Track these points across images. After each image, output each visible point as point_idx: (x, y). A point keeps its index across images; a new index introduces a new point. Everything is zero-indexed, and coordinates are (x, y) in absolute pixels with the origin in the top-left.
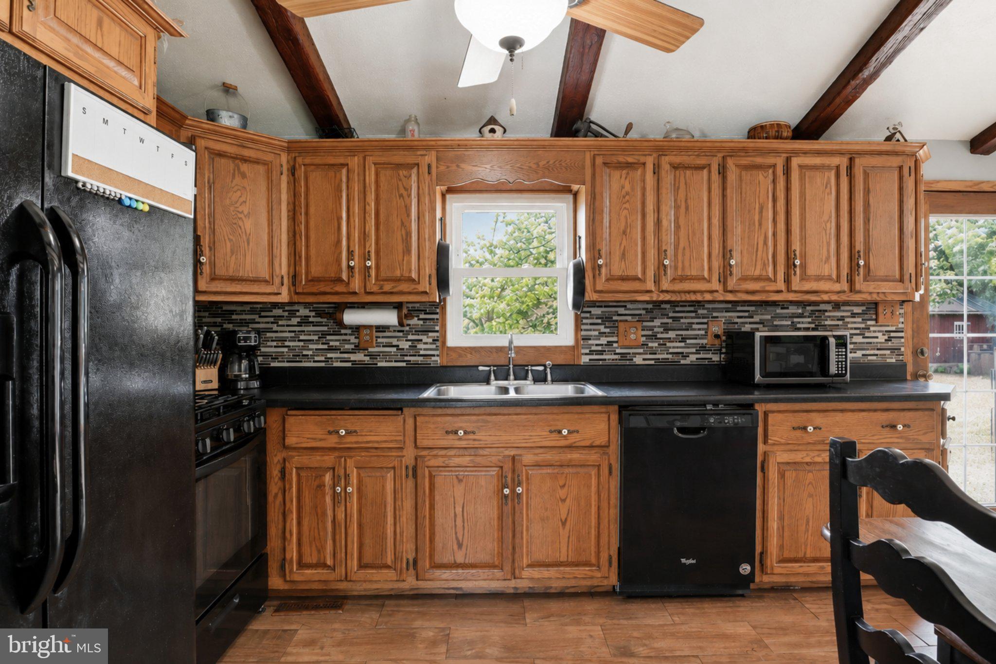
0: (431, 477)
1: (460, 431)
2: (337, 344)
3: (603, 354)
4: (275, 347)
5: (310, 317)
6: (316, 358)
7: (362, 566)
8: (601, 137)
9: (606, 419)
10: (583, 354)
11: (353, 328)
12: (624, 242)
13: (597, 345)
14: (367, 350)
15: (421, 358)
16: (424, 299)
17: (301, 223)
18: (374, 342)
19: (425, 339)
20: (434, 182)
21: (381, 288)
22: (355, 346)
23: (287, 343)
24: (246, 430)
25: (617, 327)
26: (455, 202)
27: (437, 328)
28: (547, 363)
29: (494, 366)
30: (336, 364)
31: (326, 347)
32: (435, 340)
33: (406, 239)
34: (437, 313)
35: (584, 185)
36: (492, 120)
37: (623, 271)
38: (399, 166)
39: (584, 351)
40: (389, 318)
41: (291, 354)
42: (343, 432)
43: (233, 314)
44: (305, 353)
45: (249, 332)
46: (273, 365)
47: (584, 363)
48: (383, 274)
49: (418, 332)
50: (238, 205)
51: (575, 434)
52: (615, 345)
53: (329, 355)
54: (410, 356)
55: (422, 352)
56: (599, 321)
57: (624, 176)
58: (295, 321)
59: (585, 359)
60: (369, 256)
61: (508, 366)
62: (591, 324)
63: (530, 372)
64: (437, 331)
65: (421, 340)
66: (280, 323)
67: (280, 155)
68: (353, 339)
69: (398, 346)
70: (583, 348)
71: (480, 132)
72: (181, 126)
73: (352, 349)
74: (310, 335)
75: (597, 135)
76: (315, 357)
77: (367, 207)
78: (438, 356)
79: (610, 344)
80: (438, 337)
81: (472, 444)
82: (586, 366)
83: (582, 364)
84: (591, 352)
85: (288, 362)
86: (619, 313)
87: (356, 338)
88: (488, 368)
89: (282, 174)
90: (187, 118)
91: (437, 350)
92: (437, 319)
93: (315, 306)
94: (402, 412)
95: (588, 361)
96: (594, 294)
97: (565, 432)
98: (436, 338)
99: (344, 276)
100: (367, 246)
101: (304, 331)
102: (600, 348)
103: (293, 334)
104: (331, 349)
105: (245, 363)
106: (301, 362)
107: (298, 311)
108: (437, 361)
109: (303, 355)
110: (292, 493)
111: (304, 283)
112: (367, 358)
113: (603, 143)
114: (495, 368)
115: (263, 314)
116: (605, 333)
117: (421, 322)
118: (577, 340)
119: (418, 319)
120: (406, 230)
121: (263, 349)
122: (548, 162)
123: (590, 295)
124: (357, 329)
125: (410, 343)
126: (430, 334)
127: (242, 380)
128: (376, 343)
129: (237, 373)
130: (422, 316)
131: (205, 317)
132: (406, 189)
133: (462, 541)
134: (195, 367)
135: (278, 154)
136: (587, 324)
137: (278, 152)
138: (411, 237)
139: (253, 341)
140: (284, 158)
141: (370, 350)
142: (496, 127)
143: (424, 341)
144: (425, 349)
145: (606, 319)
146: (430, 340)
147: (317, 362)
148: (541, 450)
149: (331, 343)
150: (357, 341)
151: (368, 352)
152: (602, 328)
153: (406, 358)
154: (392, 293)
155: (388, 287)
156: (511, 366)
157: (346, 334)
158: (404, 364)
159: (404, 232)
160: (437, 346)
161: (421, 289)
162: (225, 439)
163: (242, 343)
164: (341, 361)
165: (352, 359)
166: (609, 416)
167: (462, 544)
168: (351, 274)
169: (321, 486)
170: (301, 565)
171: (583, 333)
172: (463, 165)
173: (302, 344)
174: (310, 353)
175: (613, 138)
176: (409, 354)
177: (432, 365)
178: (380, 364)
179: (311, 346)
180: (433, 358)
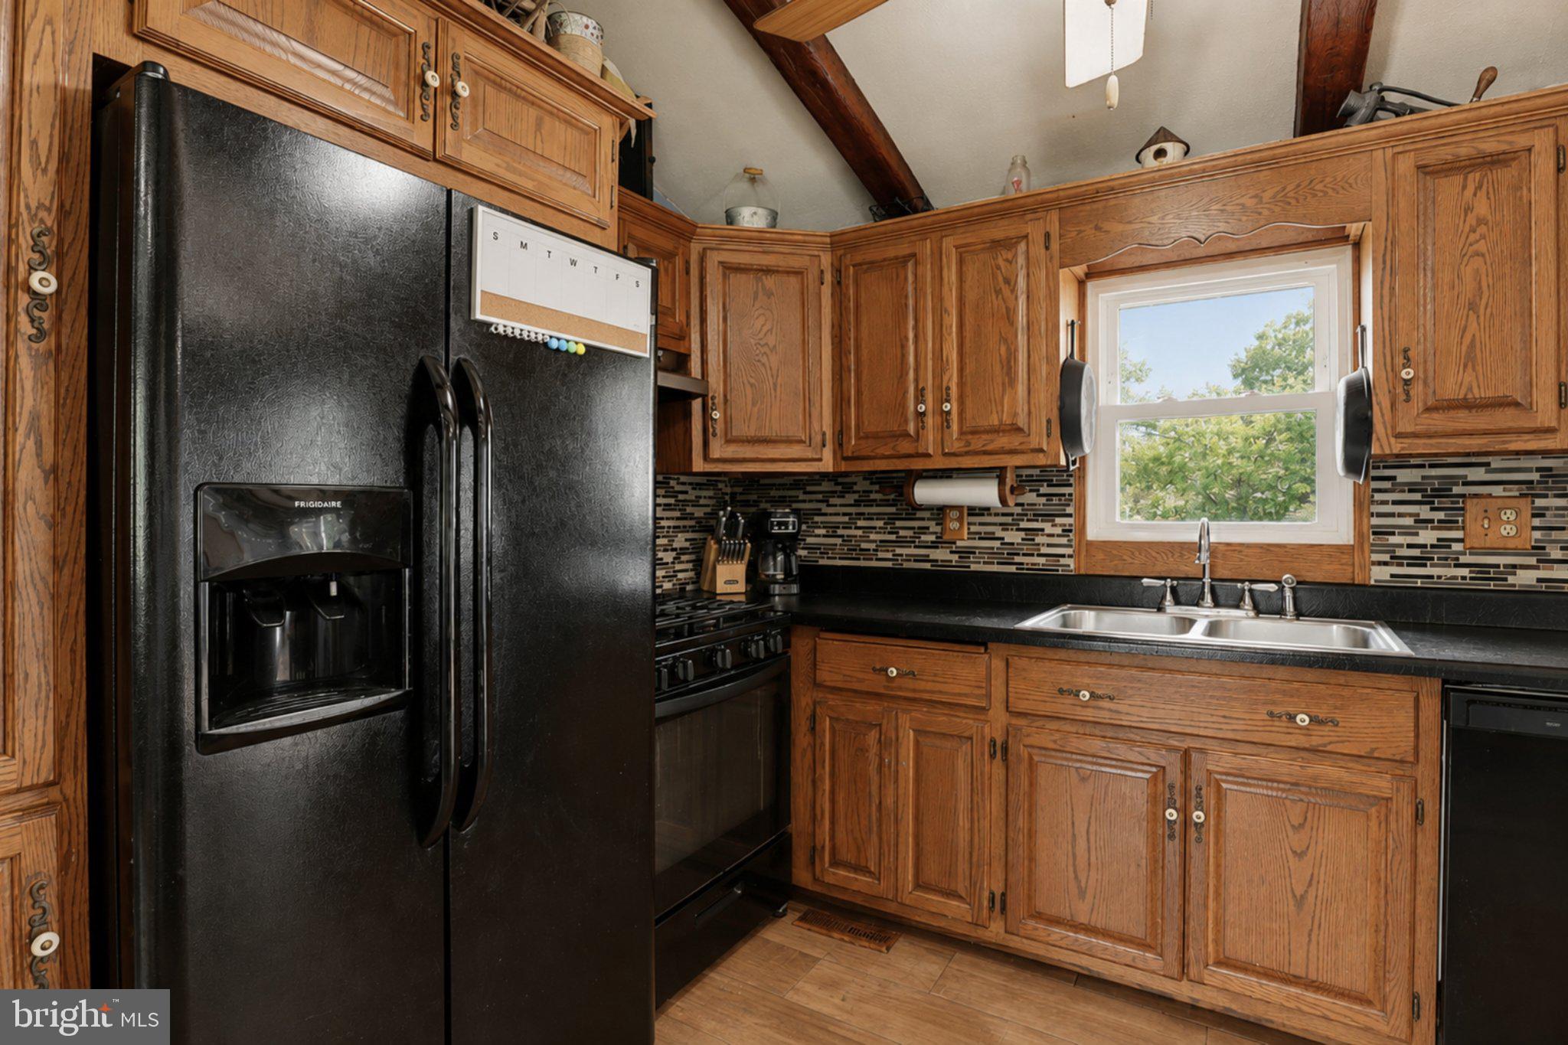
0: (1032, 766)
1: (1082, 692)
2: (910, 533)
3: (1425, 565)
4: (824, 536)
5: (871, 492)
6: (881, 555)
7: (918, 886)
8: (1411, 113)
9: (1411, 704)
10: (1373, 563)
11: (933, 509)
12: (1473, 326)
13: (1410, 546)
14: (955, 543)
15: (1042, 560)
16: (1041, 460)
17: (850, 353)
18: (966, 531)
19: (1048, 528)
20: (1056, 261)
21: (968, 444)
22: (937, 538)
23: (840, 532)
24: (754, 654)
25: (1462, 509)
26: (1102, 292)
27: (1069, 510)
28: (1285, 577)
29: (1173, 579)
30: (906, 565)
31: (893, 537)
32: (1067, 531)
33: (1009, 362)
34: (1070, 485)
35: (1370, 220)
36: (1164, 135)
37: (1470, 389)
38: (996, 245)
39: (1375, 557)
40: (985, 493)
41: (846, 548)
42: (893, 672)
43: (772, 489)
44: (864, 546)
45: (786, 515)
46: (822, 562)
47: (1376, 581)
48: (969, 424)
49: (1037, 517)
50: (761, 335)
51: (1326, 729)
52: (1457, 547)
53: (898, 551)
54: (1024, 555)
55: (1044, 550)
56: (1418, 496)
57: (1471, 188)
58: (850, 498)
59: (1380, 575)
60: (948, 395)
61: (1200, 579)
62: (1395, 503)
63: (1247, 593)
64: (1070, 515)
65: (1042, 530)
66: (832, 501)
67: (819, 256)
68: (933, 527)
69: (1003, 539)
70: (1372, 552)
71: (1138, 159)
72: (690, 240)
73: (932, 542)
74: (872, 519)
75: (1399, 111)
76: (879, 553)
77: (945, 316)
78: (1070, 556)
79: (1443, 544)
80: (1071, 525)
81: (1104, 716)
82: (1382, 589)
83: (1372, 582)
84: (1397, 560)
85: (840, 558)
86: (1469, 479)
87: (937, 524)
88: (1163, 582)
89: (822, 283)
90: (697, 227)
91: (1071, 546)
92: (1070, 495)
93: (877, 476)
94: (986, 649)
95: (1388, 578)
96: (1393, 440)
97: (1303, 719)
98: (1067, 528)
99: (911, 428)
100: (946, 379)
101: (863, 514)
102: (1416, 552)
103: (846, 519)
104: (901, 542)
105: (780, 558)
106: (859, 559)
107: (855, 484)
108: (1069, 566)
109: (861, 550)
110: (824, 751)
111: (853, 443)
112: (955, 557)
113: (1416, 125)
114: (1175, 583)
115: (809, 488)
116: (1431, 521)
117: (1043, 500)
118: (1359, 534)
119: (1038, 495)
120: (1008, 349)
121: (809, 540)
122: (1284, 189)
123: (1382, 444)
124: (940, 512)
125: (1022, 534)
126: (1058, 520)
127: (776, 582)
128: (968, 533)
129: (771, 572)
130: (1044, 490)
131: (741, 494)
132: (1007, 281)
133: (1086, 888)
134: (717, 561)
135: (816, 256)
136: (1384, 503)
137: (816, 253)
138: (1016, 360)
139: (791, 527)
140: (826, 260)
141: (959, 543)
142: (1168, 146)
143: (1046, 532)
144: (1049, 545)
145: (1435, 494)
146: (1058, 531)
147: (884, 560)
148: (1248, 749)
149: (902, 533)
150: (938, 529)
151: (956, 547)
152: (1425, 512)
153: (1017, 559)
154: (985, 453)
155: (977, 443)
156: (1207, 580)
157: (923, 519)
158: (1013, 569)
159: (1003, 349)
160: (1068, 541)
161: (1034, 445)
162: (720, 665)
163: (776, 530)
164: (915, 561)
165: (931, 558)
166: (1417, 700)
167: (1085, 892)
168: (921, 424)
169: (863, 750)
170: (835, 863)
171: (1375, 521)
172: (1106, 226)
173: (859, 532)
174: (873, 546)
175: (1445, 109)
176: (1021, 552)
177: (1060, 573)
178: (974, 567)
179: (873, 537)
180: (1063, 561)
